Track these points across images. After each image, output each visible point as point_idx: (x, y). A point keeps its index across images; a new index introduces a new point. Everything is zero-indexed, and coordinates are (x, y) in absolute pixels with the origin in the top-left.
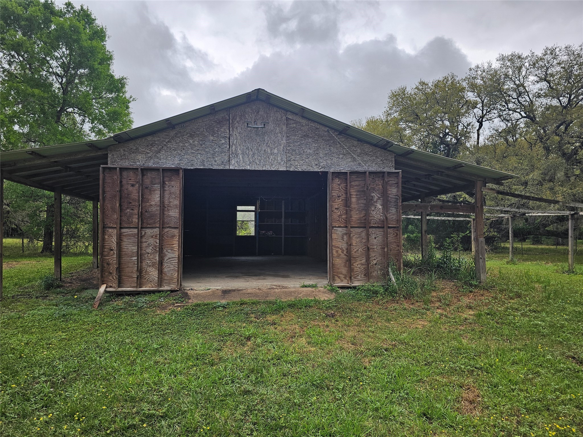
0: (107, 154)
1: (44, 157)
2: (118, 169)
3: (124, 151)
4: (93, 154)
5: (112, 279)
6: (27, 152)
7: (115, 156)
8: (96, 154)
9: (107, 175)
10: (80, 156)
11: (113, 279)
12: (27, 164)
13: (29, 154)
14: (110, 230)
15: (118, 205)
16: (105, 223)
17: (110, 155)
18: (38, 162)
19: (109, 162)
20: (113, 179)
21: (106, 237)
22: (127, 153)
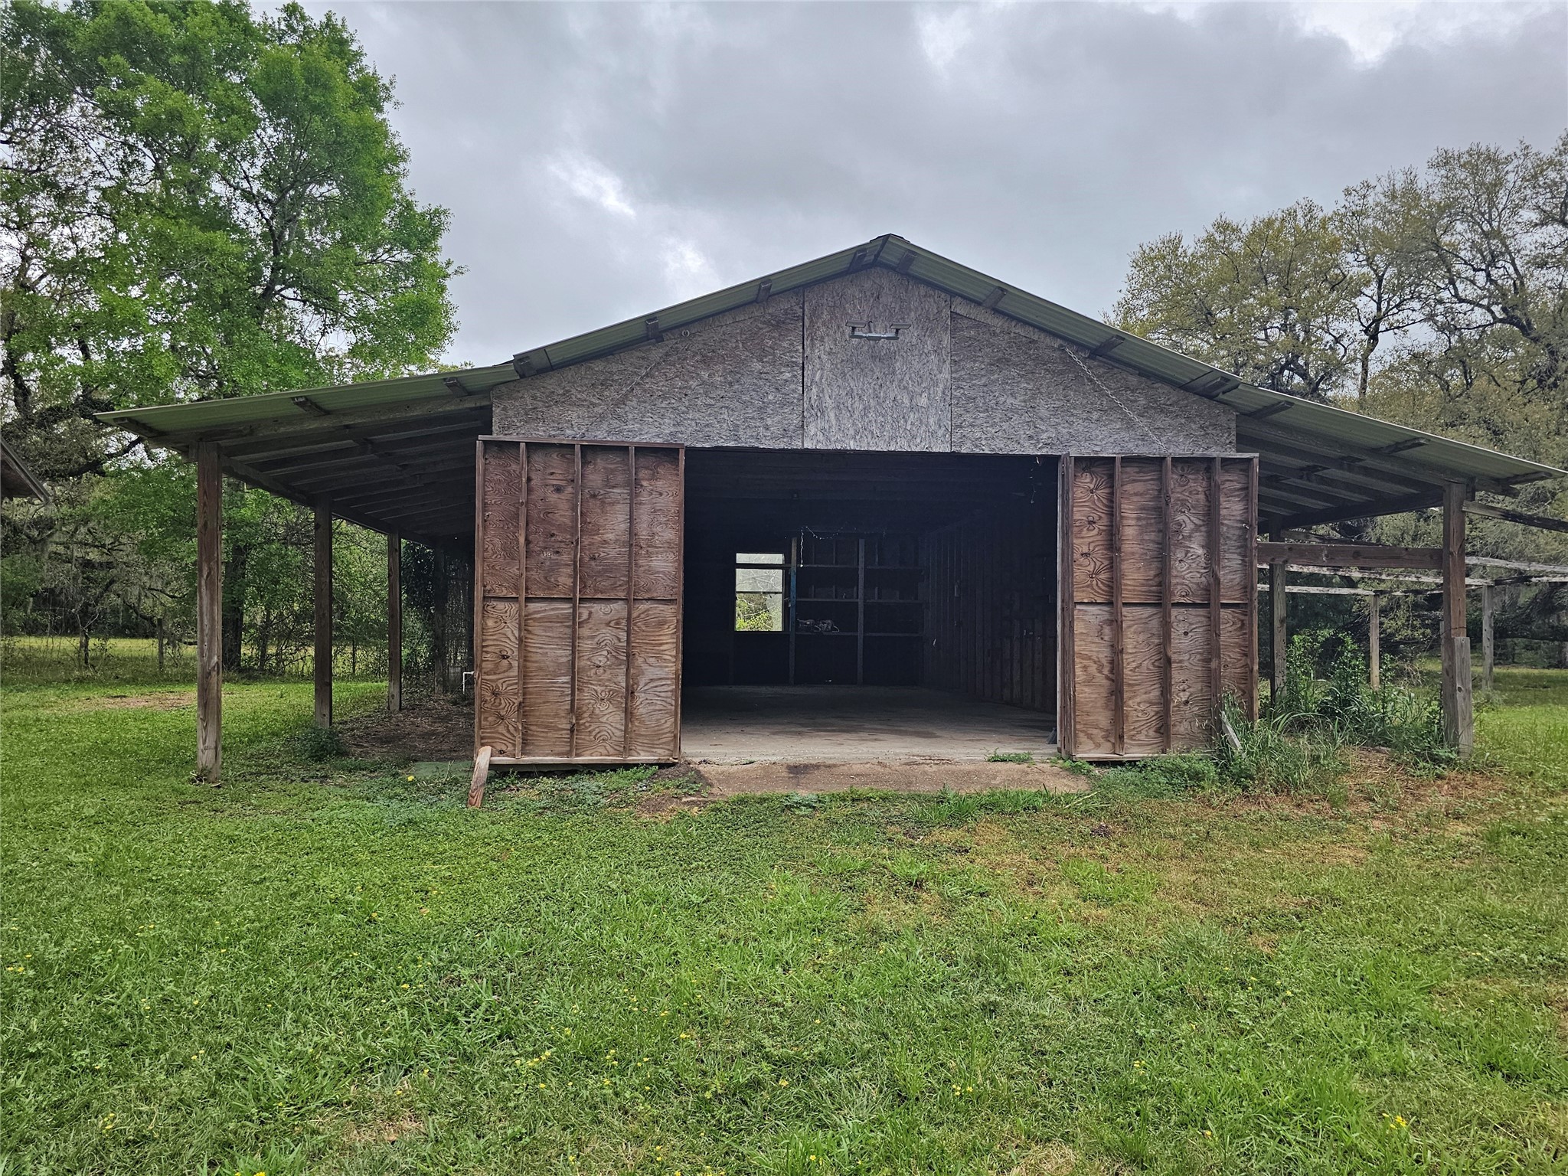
0: (491, 406)
1: (328, 413)
2: (523, 445)
3: (534, 398)
4: (453, 408)
5: (505, 732)
6: (293, 399)
7: (510, 413)
8: (461, 407)
9: (493, 462)
10: (417, 412)
11: (509, 731)
12: (282, 430)
13: (297, 404)
14: (500, 605)
15: (522, 540)
16: (488, 588)
17: (496, 411)
18: (313, 425)
19: (495, 428)
20: (508, 472)
21: (490, 623)
22: (541, 404)
